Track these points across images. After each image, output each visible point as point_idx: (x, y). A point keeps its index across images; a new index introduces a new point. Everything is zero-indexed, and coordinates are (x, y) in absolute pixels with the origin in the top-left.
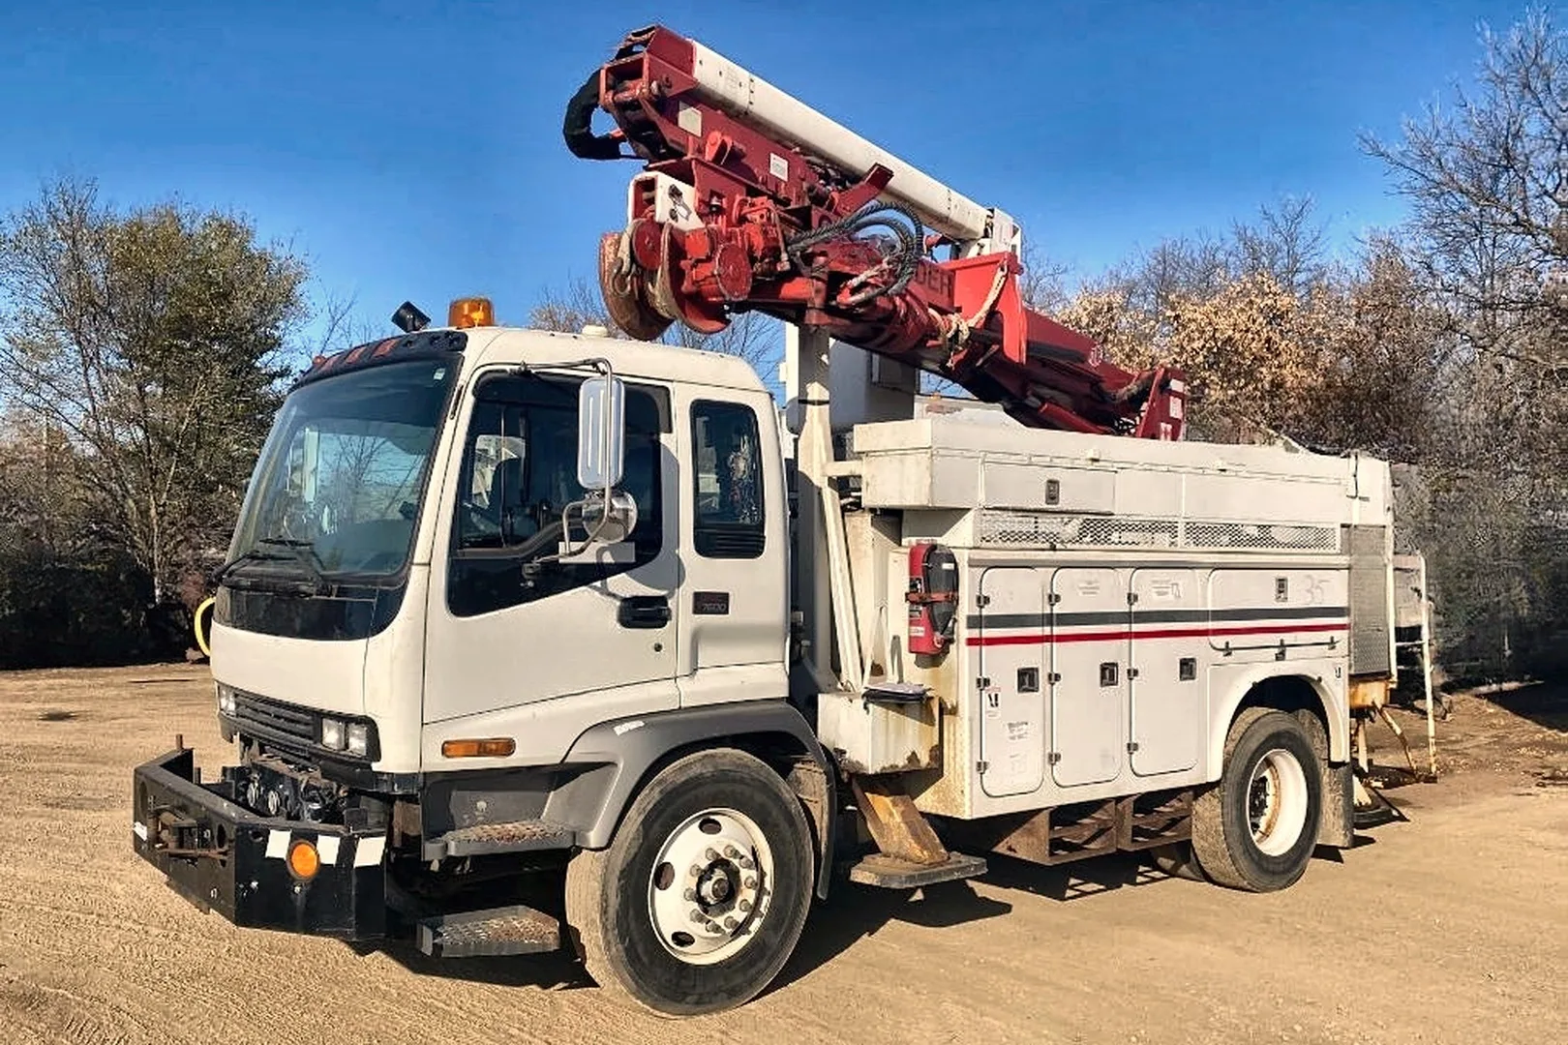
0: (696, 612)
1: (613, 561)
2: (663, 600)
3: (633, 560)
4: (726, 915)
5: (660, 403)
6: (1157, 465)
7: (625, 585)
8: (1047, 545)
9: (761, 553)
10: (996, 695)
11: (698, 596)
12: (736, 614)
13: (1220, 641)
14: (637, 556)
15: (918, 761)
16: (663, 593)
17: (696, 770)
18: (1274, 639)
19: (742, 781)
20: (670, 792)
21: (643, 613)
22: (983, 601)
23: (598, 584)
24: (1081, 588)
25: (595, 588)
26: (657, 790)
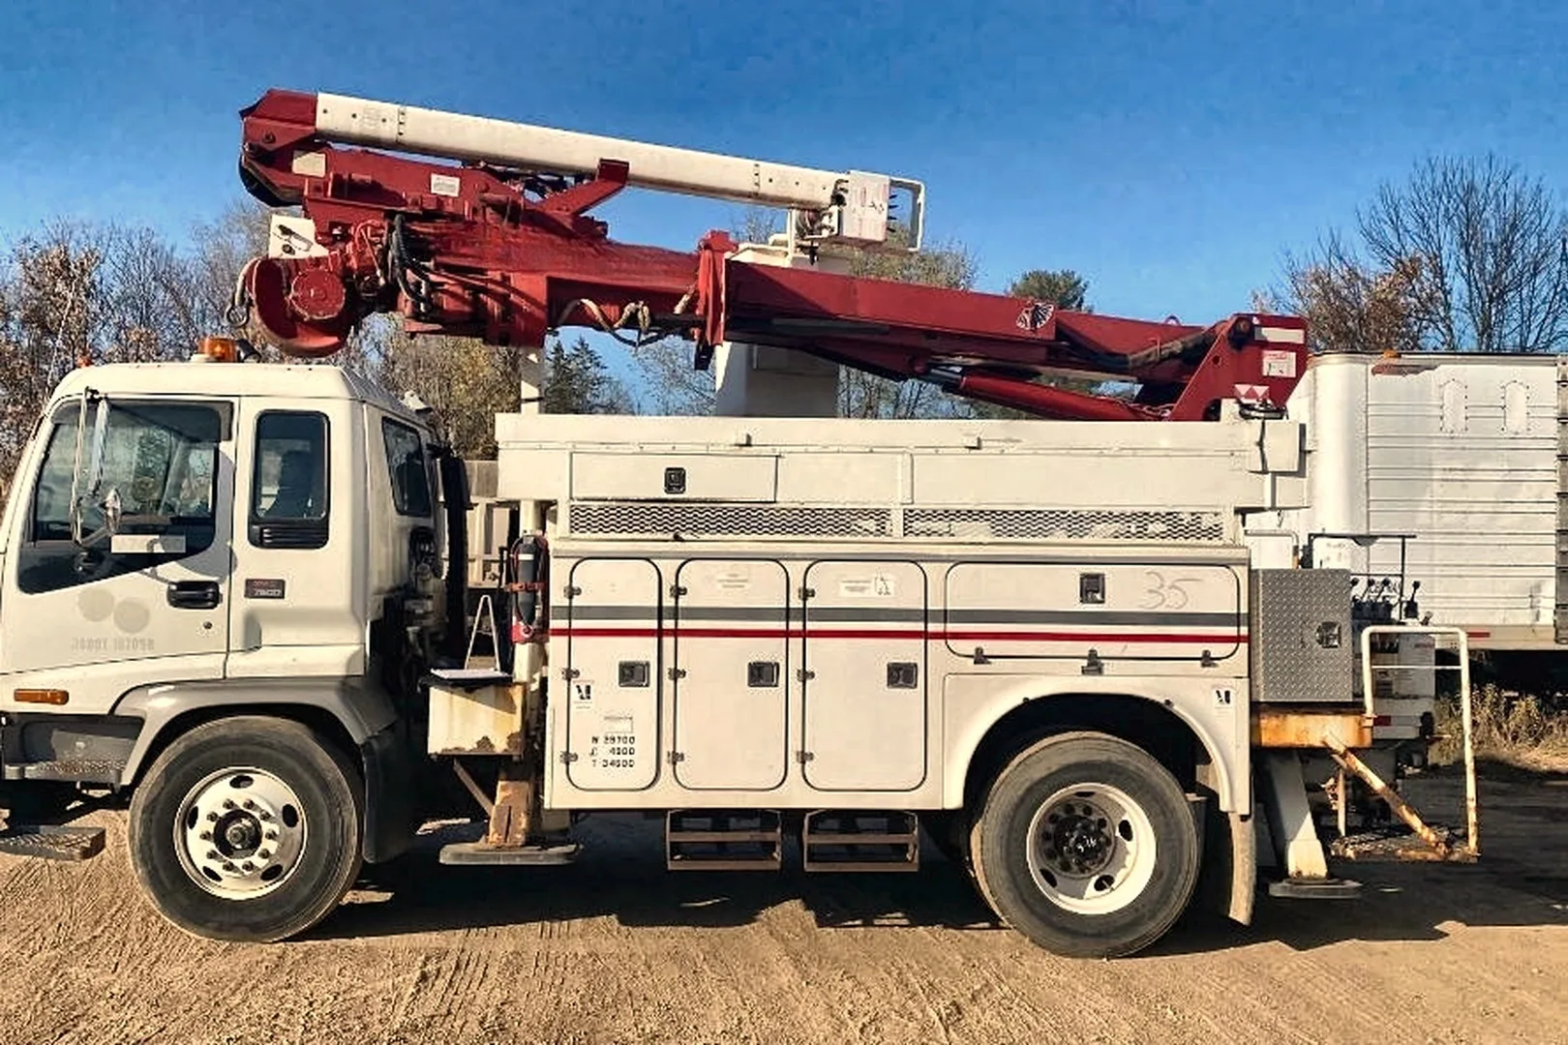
0: (246, 596)
1: (162, 551)
2: (215, 585)
3: (184, 551)
4: (248, 859)
5: (224, 415)
6: (845, 446)
7: (176, 572)
8: (671, 536)
9: (325, 543)
10: (588, 688)
11: (249, 582)
12: (293, 599)
13: (969, 647)
14: (187, 548)
15: (492, 746)
16: (214, 579)
17: (222, 732)
18: (1084, 648)
19: (270, 746)
20: (195, 747)
21: (193, 596)
22: (572, 592)
23: (148, 570)
24: (721, 581)
25: (146, 574)
26: (182, 745)
